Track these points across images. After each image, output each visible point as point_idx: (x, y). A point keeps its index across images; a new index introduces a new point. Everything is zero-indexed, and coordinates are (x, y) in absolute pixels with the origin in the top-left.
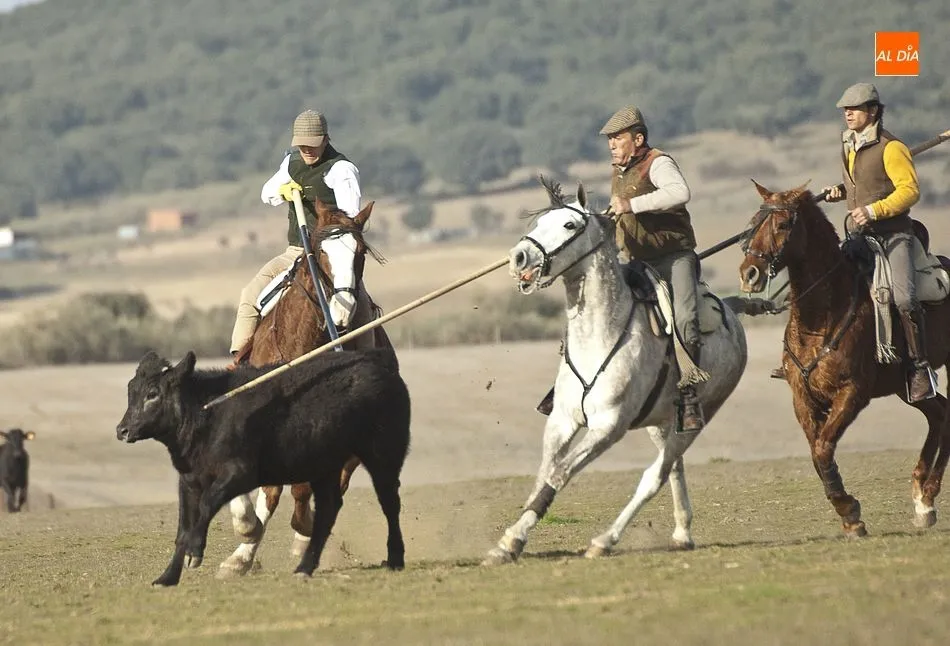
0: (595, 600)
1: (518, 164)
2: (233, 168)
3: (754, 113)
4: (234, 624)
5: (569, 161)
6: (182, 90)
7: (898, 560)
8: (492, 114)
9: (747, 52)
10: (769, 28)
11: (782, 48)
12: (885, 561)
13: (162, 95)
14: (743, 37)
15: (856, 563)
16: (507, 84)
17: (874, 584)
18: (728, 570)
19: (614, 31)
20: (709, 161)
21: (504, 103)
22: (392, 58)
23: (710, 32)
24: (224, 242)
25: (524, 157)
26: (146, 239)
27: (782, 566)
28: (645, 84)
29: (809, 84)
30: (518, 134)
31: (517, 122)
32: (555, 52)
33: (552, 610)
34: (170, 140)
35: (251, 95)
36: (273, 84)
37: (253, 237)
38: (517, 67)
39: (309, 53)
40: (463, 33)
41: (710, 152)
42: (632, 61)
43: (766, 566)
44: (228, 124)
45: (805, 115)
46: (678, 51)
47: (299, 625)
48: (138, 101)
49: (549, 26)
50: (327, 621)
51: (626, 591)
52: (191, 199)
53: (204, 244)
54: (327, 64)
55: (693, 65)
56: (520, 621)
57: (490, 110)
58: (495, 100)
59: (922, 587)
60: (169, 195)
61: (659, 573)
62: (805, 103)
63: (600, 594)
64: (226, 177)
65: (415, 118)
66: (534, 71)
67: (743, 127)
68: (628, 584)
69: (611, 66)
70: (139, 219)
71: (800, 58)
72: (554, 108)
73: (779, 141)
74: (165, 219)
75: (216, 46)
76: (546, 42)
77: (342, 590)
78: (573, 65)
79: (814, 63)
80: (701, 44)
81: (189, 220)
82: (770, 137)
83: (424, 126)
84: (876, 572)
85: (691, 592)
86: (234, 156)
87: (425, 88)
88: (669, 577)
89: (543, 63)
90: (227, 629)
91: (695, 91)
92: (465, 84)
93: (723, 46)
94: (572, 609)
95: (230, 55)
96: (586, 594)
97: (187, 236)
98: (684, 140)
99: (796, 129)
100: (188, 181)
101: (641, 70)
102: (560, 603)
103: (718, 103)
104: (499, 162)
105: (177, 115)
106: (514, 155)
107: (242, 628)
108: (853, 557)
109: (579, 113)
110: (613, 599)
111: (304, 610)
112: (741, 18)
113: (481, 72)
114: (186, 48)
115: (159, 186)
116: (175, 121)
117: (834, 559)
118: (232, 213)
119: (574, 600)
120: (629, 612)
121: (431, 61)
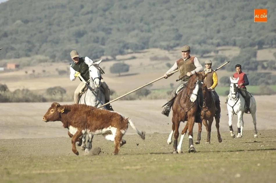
0: (133, 167)
1: (103, 55)
2: (29, 53)
3: (164, 44)
4: (41, 170)
5: (116, 55)
6: (17, 33)
7: (210, 160)
8: (97, 42)
9: (163, 28)
10: (169, 22)
11: (172, 27)
12: (206, 160)
13: (12, 34)
14: (162, 24)
15: (199, 160)
16: (101, 34)
17: (205, 165)
18: (166, 161)
19: (129, 21)
20: (153, 56)
21: (100, 39)
22: (72, 27)
23: (154, 23)
24: (26, 72)
25: (105, 53)
26: (6, 71)
27: (180, 160)
28: (137, 35)
29: (179, 37)
30: (103, 47)
31: (103, 44)
32: (114, 26)
33: (123, 170)
34: (13, 45)
35: (35, 34)
36: (41, 32)
37: (34, 71)
38: (104, 30)
39: (50, 24)
40: (90, 21)
41: (153, 54)
42: (134, 29)
43: (176, 160)
44: (28, 42)
45: (178, 45)
46: (146, 27)
47: (57, 171)
48: (6, 35)
49: (113, 19)
50: (64, 170)
51: (141, 165)
52: (18, 61)
53: (21, 73)
54: (55, 28)
55: (149, 31)
56: (115, 172)
57: (96, 41)
58: (98, 38)
59: (218, 167)
60: (12, 60)
61: (148, 161)
62: (178, 42)
63: (135, 166)
64: (27, 56)
65: (77, 42)
66: (108, 31)
67: (161, 47)
68: (141, 164)
69: (128, 30)
70: (5, 65)
71: (177, 30)
72: (113, 41)
73: (171, 51)
74: (11, 65)
75: (26, 22)
76: (111, 24)
77: (66, 163)
78: (118, 30)
79: (181, 32)
80: (152, 26)
81: (17, 66)
82: (169, 50)
83: (79, 44)
84: (205, 163)
85: (158, 166)
86: (30, 50)
87: (80, 34)
88: (151, 162)
89: (111, 29)
90: (39, 172)
91: (149, 38)
92: (90, 34)
93: (157, 26)
94: (128, 170)
95: (30, 24)
96: (131, 166)
97: (17, 70)
98: (146, 50)
99: (175, 48)
100: (18, 56)
101: (136, 32)
102: (124, 168)
103: (155, 41)
104: (98, 54)
105: (15, 39)
106: (102, 53)
107: (43, 171)
108: (198, 159)
109: (119, 42)
110: (138, 167)
111: (57, 168)
112: (162, 19)
113: (94, 31)
114: (19, 22)
115: (10, 58)
116: (15, 41)
117: (194, 159)
118: (29, 65)
119: (128, 167)
120: (143, 171)
121: (81, 28)
